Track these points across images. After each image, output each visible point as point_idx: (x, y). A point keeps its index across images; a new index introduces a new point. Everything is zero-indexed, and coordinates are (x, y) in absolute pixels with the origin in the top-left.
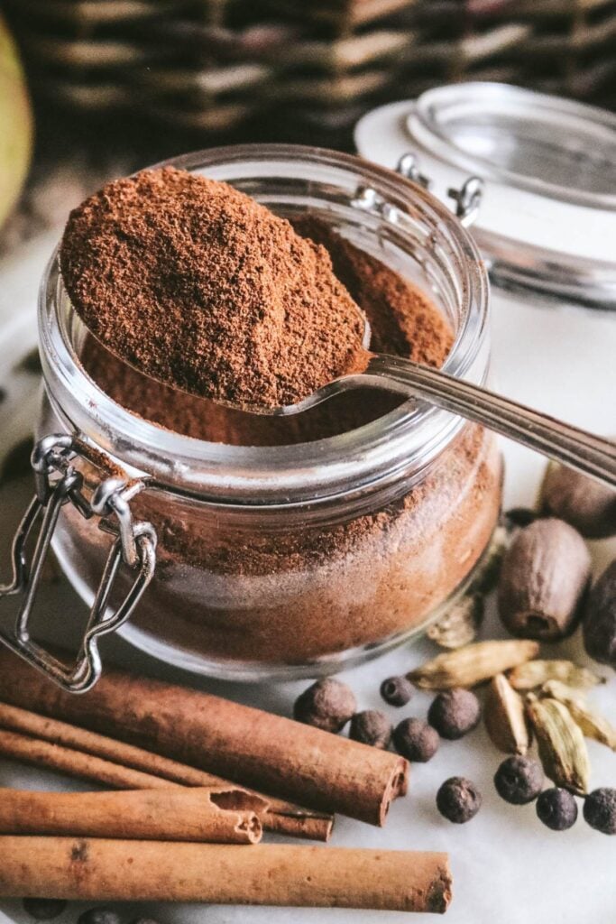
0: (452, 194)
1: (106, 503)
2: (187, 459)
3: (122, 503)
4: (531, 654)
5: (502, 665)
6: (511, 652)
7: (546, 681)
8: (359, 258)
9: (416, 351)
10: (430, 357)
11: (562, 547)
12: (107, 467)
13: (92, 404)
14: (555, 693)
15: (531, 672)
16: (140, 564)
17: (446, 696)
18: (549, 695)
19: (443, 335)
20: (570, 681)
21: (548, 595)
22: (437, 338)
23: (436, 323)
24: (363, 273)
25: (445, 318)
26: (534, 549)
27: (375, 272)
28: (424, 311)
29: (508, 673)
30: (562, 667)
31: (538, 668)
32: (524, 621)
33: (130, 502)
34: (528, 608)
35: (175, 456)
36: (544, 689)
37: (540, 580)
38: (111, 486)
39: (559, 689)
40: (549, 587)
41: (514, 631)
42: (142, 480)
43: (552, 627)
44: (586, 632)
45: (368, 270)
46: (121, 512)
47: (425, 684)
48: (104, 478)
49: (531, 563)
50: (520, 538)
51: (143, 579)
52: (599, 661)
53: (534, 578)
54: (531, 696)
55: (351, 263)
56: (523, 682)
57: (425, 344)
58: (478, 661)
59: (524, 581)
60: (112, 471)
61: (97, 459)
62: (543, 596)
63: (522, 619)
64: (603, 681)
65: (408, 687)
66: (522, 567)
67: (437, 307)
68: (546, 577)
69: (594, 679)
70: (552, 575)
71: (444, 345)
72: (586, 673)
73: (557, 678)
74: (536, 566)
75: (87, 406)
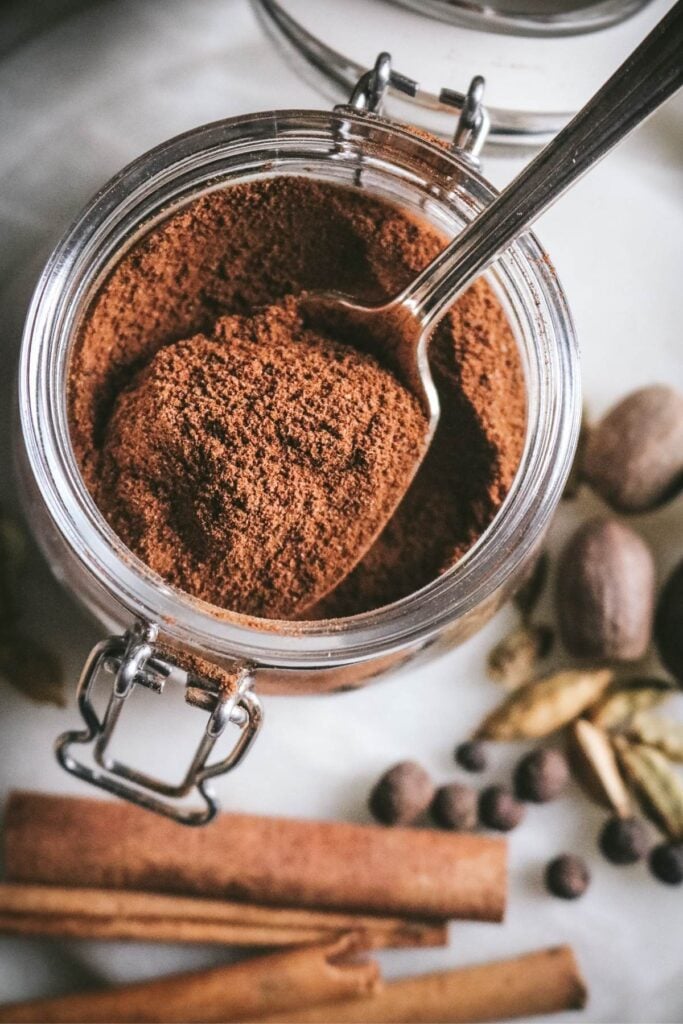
10: (473, 322)
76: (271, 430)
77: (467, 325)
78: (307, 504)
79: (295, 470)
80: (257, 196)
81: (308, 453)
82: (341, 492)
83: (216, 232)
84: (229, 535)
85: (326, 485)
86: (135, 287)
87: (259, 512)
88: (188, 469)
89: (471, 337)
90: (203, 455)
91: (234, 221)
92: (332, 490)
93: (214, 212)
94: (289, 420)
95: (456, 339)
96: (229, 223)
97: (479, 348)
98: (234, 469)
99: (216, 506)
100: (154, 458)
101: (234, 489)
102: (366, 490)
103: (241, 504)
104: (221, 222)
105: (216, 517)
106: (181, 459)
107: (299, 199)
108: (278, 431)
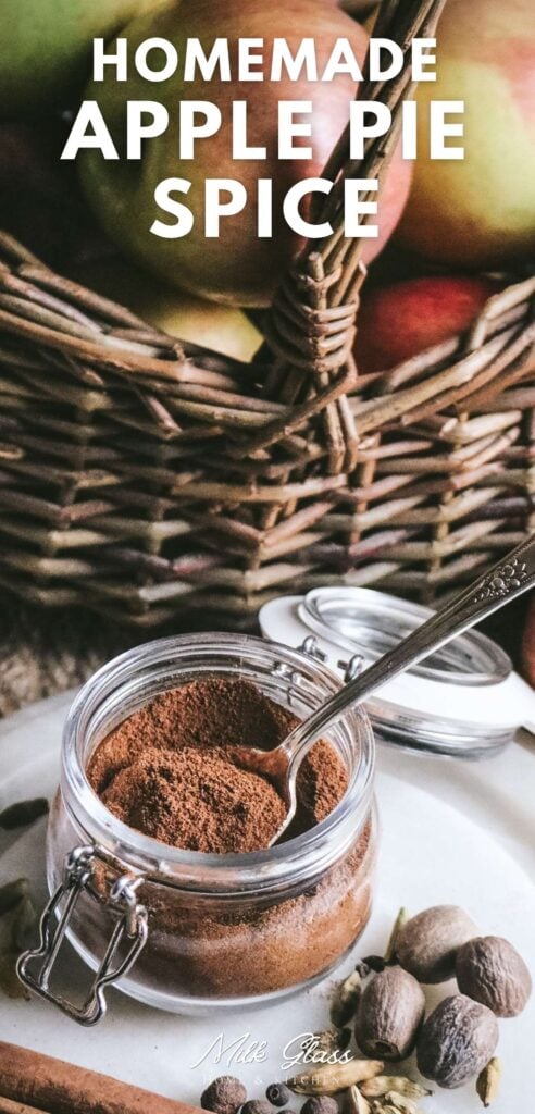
0: (341, 665)
1: (121, 895)
2: (169, 861)
3: (131, 893)
4: (377, 1070)
5: (356, 1079)
6: (365, 1068)
7: (387, 1092)
8: (277, 711)
9: (320, 778)
10: (330, 783)
11: (404, 992)
12: (119, 869)
13: (108, 825)
14: (394, 1101)
15: (377, 1085)
16: (137, 934)
17: (315, 1100)
18: (390, 1102)
19: (338, 767)
20: (405, 1092)
21: (392, 1028)
22: (333, 768)
23: (332, 758)
24: (281, 721)
25: (339, 754)
26: (383, 991)
27: (289, 721)
28: (325, 749)
29: (361, 1084)
30: (400, 1082)
31: (382, 1081)
32: (373, 1046)
33: (136, 891)
34: (377, 1038)
35: (161, 858)
36: (386, 1098)
37: (387, 1017)
38: (123, 882)
39: (397, 1098)
40: (392, 1022)
41: (366, 1053)
42: (142, 876)
43: (393, 1050)
44: (419, 1056)
45: (284, 719)
46: (130, 898)
47: (300, 1091)
48: (119, 877)
49: (380, 1003)
50: (373, 983)
51: (139, 945)
52: (427, 1077)
53: (382, 1014)
54: (376, 1102)
55: (272, 715)
56: (371, 1092)
57: (326, 774)
58: (338, 1074)
59: (375, 1016)
60: (123, 872)
61: (113, 864)
62: (388, 1029)
63: (372, 1044)
64: (430, 1093)
65: (287, 1092)
66: (374, 1006)
67: (333, 746)
68: (391, 1015)
69: (423, 1092)
70: (395, 1013)
71: (339, 774)
72: (417, 1086)
73: (395, 1089)
74: (384, 1006)
75: (105, 827)
76: (196, 781)
77: (326, 783)
78: (205, 825)
79: (202, 804)
80: (225, 689)
81: (213, 796)
82: (226, 828)
83: (199, 708)
84: (156, 826)
85: (219, 820)
86: (146, 724)
87: (177, 817)
88: (144, 792)
89: (326, 788)
90: (155, 785)
91: (210, 703)
92: (221, 823)
93: (201, 694)
94: (207, 779)
95: (318, 787)
96: (207, 704)
97: (329, 796)
98: (170, 791)
99: (153, 808)
100: (128, 788)
101: (166, 799)
102: (240, 830)
103: (167, 808)
104: (202, 702)
105: (152, 814)
106: (142, 787)
107: (248, 697)
108: (199, 782)
